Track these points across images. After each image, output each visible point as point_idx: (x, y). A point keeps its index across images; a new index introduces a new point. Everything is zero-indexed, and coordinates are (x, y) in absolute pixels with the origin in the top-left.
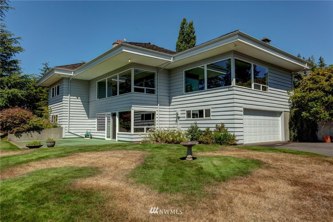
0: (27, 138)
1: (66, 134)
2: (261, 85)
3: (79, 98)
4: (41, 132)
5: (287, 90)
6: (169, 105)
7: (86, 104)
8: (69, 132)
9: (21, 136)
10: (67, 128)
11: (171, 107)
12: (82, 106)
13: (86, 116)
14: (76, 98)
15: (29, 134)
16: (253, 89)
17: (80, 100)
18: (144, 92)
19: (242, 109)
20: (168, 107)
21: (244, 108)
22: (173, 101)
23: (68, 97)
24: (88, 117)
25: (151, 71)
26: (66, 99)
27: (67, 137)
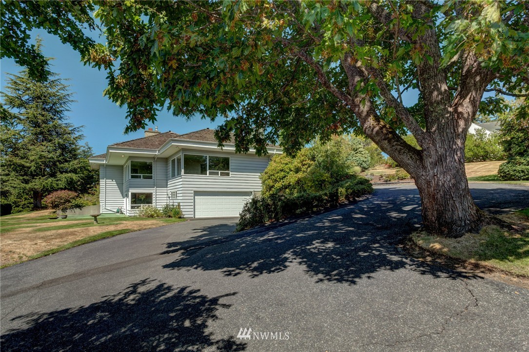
0: (71, 213)
1: (103, 210)
2: (220, 172)
3: (114, 180)
4: (82, 209)
5: (260, 173)
6: (167, 187)
7: (120, 185)
8: (105, 209)
9: (66, 212)
10: (104, 206)
11: (168, 189)
12: (117, 187)
13: (121, 195)
14: (111, 180)
15: (73, 210)
16: (208, 175)
17: (115, 183)
18: (141, 178)
19: (193, 192)
20: (166, 189)
21: (194, 191)
22: (168, 183)
23: (104, 180)
24: (123, 196)
25: (148, 161)
26: (102, 182)
27: (103, 212)
